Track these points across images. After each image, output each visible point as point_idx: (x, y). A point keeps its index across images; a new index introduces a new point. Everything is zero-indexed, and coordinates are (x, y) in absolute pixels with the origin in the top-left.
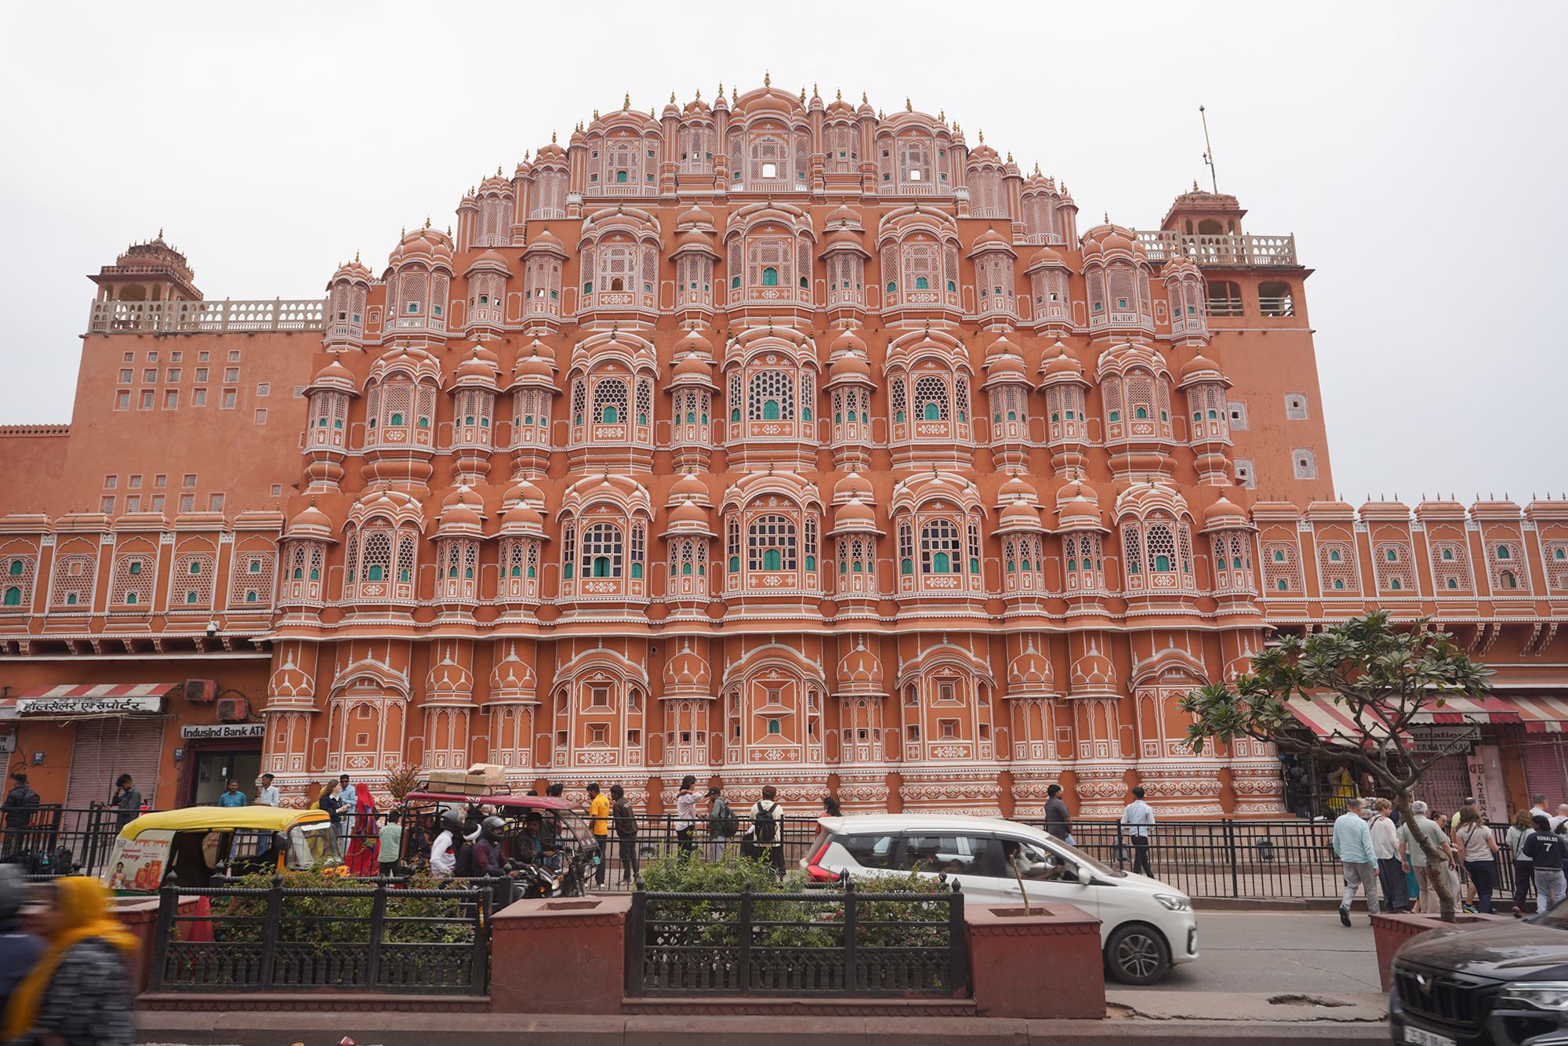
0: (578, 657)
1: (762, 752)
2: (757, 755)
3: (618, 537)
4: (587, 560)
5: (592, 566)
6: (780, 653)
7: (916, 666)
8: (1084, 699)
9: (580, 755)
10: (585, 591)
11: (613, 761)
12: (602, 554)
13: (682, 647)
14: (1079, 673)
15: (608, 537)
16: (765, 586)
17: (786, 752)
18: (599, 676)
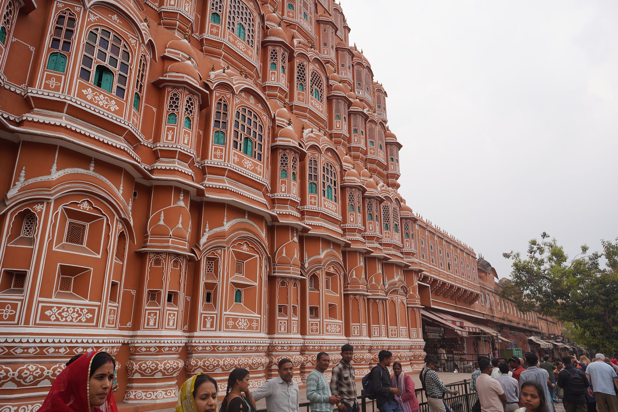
0: (61, 173)
1: (235, 320)
2: (231, 323)
3: (126, 55)
4: (87, 61)
5: (93, 70)
6: (252, 229)
7: (319, 261)
8: (376, 299)
9: (44, 309)
10: (81, 95)
11: (90, 320)
12: (106, 63)
13: (177, 199)
14: (374, 283)
15: (115, 50)
16: (242, 166)
17: (251, 321)
18: (85, 205)
